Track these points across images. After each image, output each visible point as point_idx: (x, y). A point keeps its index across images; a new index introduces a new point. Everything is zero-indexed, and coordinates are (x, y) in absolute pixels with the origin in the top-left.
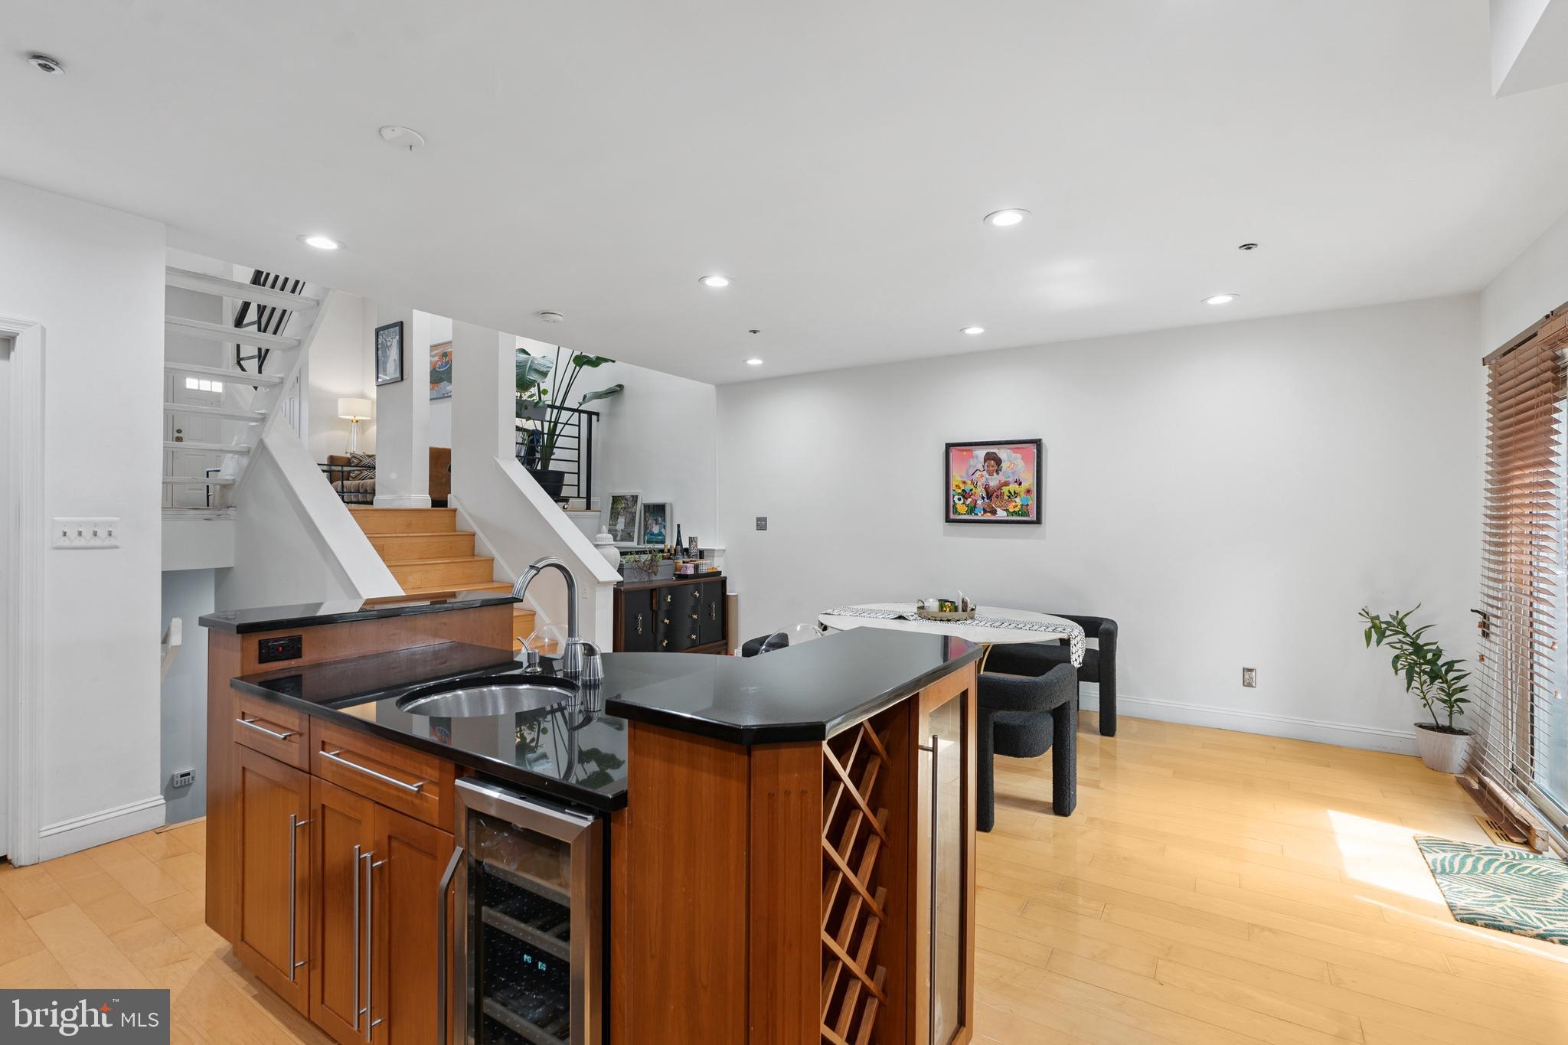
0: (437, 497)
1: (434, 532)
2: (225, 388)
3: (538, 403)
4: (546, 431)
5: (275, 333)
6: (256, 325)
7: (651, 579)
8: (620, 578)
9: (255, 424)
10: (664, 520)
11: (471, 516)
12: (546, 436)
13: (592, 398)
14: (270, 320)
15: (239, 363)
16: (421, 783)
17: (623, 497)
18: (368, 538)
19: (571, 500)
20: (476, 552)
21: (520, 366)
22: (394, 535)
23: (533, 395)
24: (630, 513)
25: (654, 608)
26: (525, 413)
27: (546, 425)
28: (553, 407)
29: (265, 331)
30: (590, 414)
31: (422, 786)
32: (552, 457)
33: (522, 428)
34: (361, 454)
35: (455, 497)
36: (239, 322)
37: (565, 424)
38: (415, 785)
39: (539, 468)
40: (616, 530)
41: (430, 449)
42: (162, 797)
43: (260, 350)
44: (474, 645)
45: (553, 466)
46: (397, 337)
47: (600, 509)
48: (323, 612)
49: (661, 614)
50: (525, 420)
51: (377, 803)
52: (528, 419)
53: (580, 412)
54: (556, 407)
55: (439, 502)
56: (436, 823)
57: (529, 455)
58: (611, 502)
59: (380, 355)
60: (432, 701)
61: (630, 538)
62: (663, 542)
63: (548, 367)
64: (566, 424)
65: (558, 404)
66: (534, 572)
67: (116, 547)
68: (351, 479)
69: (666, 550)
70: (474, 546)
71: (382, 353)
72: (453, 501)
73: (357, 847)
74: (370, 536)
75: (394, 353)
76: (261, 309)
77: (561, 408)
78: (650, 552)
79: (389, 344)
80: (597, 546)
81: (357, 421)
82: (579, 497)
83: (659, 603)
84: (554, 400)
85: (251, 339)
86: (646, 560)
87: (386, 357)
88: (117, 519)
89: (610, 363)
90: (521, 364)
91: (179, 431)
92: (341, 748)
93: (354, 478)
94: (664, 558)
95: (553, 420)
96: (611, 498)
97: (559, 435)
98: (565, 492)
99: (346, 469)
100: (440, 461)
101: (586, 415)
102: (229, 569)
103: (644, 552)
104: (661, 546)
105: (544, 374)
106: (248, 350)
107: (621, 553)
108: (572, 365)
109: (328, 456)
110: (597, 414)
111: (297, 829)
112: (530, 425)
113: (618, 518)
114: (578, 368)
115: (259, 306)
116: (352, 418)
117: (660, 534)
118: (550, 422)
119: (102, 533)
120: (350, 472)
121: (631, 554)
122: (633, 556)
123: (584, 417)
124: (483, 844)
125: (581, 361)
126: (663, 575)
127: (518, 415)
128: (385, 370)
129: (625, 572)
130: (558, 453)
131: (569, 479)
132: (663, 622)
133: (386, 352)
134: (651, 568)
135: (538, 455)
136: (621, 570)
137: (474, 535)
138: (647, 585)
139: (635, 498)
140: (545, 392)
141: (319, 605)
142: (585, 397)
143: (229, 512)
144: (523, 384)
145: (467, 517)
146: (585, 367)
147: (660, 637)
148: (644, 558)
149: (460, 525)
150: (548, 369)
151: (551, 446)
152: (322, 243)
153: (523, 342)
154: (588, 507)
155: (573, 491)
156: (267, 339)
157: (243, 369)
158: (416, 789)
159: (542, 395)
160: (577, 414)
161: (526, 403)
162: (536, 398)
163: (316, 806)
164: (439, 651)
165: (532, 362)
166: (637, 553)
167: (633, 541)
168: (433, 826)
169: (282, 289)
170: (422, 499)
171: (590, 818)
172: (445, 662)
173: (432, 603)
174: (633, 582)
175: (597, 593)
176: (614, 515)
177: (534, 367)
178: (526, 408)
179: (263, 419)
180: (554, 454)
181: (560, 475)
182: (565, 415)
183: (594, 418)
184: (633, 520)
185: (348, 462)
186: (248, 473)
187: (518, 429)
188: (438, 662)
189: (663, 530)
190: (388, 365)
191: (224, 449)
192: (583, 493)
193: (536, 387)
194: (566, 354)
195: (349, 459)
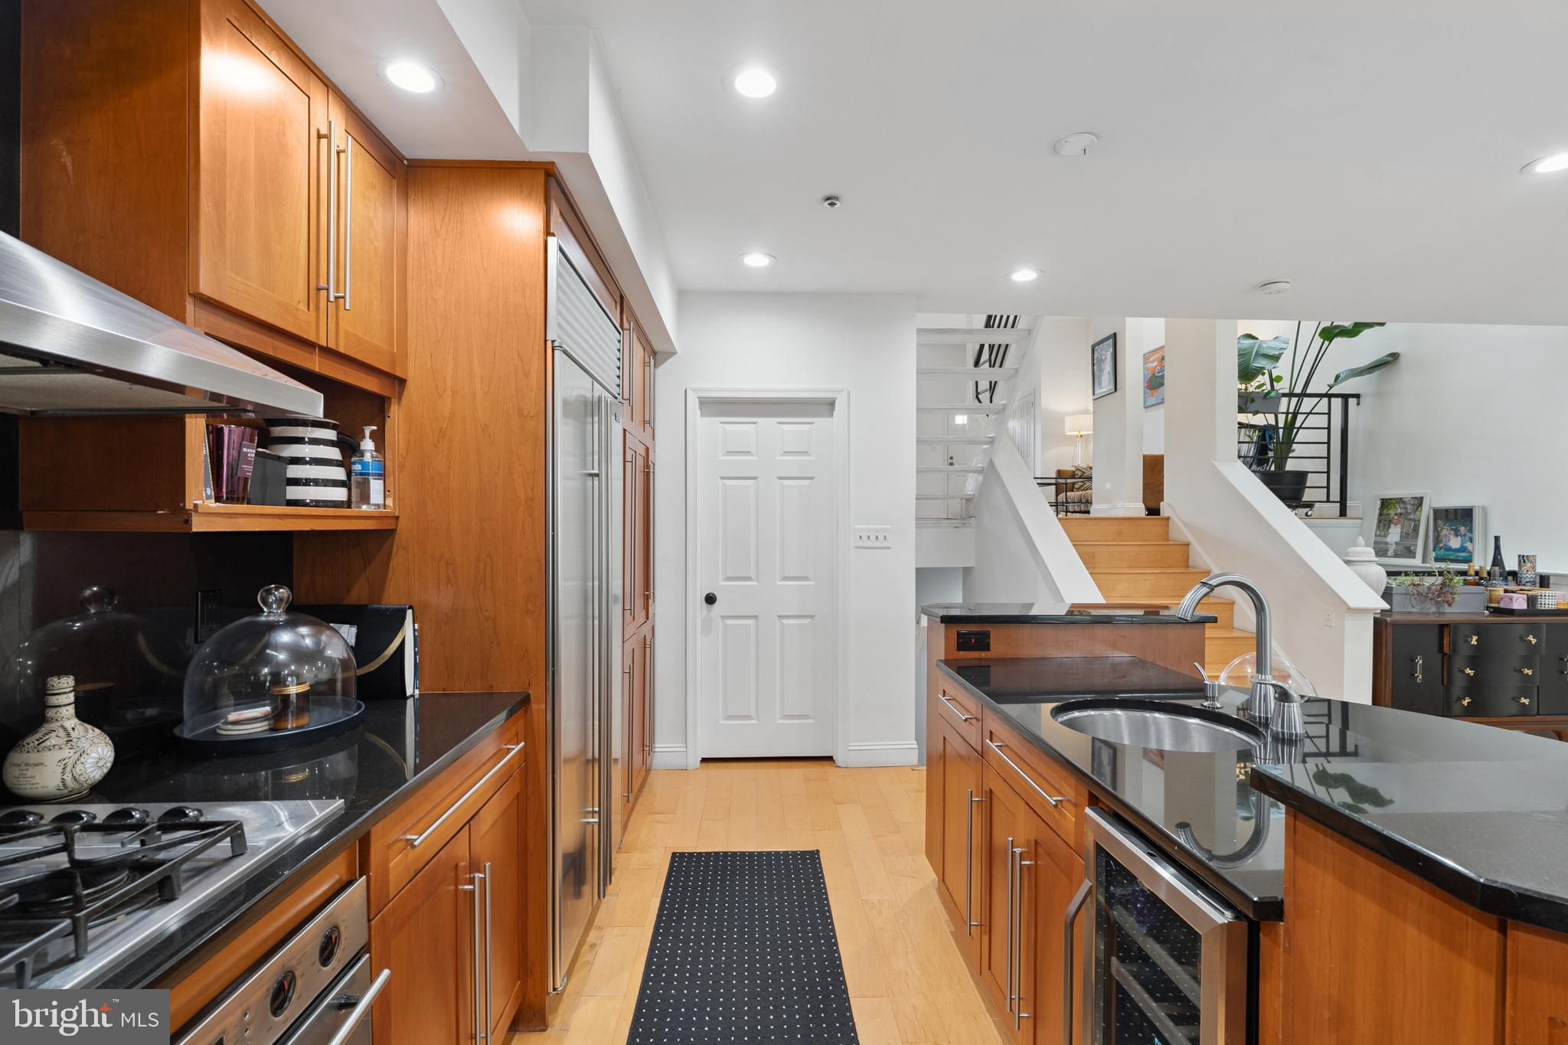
0: (1152, 504)
1: (1145, 541)
2: (969, 419)
3: (1269, 393)
4: (1281, 424)
5: (1001, 366)
6: (988, 363)
7: (1442, 610)
8: (1387, 607)
9: (986, 446)
10: (1471, 530)
11: (1186, 525)
12: (1281, 431)
13: (1347, 378)
14: (997, 355)
15: (977, 397)
16: (1060, 798)
17: (1400, 501)
18: (1074, 545)
19: (1317, 505)
20: (1190, 563)
21: (1244, 356)
22: (1104, 543)
23: (1263, 385)
24: (1414, 520)
25: (1446, 650)
26: (1252, 407)
27: (1282, 419)
28: (1290, 395)
29: (994, 367)
30: (1345, 397)
31: (1061, 801)
32: (1290, 455)
33: (1247, 425)
34: (1085, 466)
35: (1169, 505)
36: (977, 364)
37: (1308, 414)
38: (1054, 799)
39: (1273, 468)
40: (1387, 543)
41: (1144, 456)
42: (915, 742)
43: (991, 382)
44: (1156, 665)
45: (1291, 465)
46: (1111, 350)
47: (1361, 516)
48: (1034, 612)
49: (1459, 661)
50: (1251, 415)
51: (1027, 803)
52: (1255, 413)
53: (1329, 396)
54: (1296, 395)
55: (1153, 511)
56: (1072, 845)
57: (1259, 454)
58: (1378, 506)
59: (1095, 370)
60: (1087, 716)
61: (1410, 553)
62: (1468, 560)
63: (1281, 349)
64: (1310, 413)
65: (1298, 390)
66: (1205, 590)
67: (889, 548)
68: (1075, 490)
69: (1472, 572)
70: (1188, 556)
71: (1098, 367)
72: (1165, 509)
73: (1010, 839)
74: (1075, 543)
75: (1108, 366)
76: (991, 347)
77: (1303, 395)
78: (1441, 574)
79: (1103, 357)
80: (1347, 562)
81: (1081, 436)
82: (1328, 501)
83: (1454, 646)
84: (1292, 386)
85: (986, 374)
86: (1433, 584)
87: (1101, 370)
88: (889, 527)
89: (1377, 328)
90: (1245, 352)
91: (951, 458)
92: (1003, 742)
93: (1078, 489)
94: (1466, 583)
95: (1291, 410)
96: (1379, 503)
97: (1300, 428)
98: (1307, 497)
99: (1069, 481)
100: (1153, 467)
101: (1339, 400)
102: (971, 568)
103: (1430, 574)
104: (1463, 567)
105: (1276, 358)
106: (984, 385)
107: (1387, 572)
108: (1318, 341)
109: (1056, 470)
110: (1357, 396)
111: (973, 803)
112: (1259, 420)
113: (1389, 527)
114: (1327, 343)
115: (990, 345)
116: (1077, 433)
117: (1463, 549)
118: (1287, 413)
119: (881, 538)
120: (1074, 484)
121: (1407, 574)
122: (1408, 578)
123: (1337, 403)
124: (1112, 888)
125: (1330, 334)
126: (1466, 605)
127: (1241, 410)
128: (1100, 383)
129: (1396, 599)
130: (1298, 449)
131: (1311, 480)
132: (1463, 672)
133: (1101, 365)
134: (1443, 593)
135: (1271, 454)
136: (1387, 595)
137: (1188, 545)
138: (1433, 618)
139: (1419, 501)
140: (1279, 379)
141: (1031, 605)
142: (1337, 377)
143: (971, 521)
144: (1247, 373)
145: (1180, 524)
146: (1337, 341)
147: (1456, 691)
148: (1428, 581)
149: (1174, 535)
150: (1281, 352)
151: (1289, 441)
152: (1024, 275)
153: (1244, 326)
154: (1343, 513)
155: (1321, 494)
156: (996, 373)
157: (980, 402)
158: (1054, 803)
159: (1275, 383)
160: (1325, 400)
161: (1252, 396)
162: (1268, 387)
163: (987, 788)
164: (1118, 664)
165: (1260, 346)
166: (1417, 574)
167: (1414, 557)
168: (1070, 846)
169: (1005, 326)
170: (1138, 509)
171: (1229, 914)
172: (1124, 677)
173: (1146, 613)
174: (1410, 613)
175: (1346, 622)
176: (1384, 522)
177: (1263, 351)
178: (1253, 401)
179: (992, 441)
180: (1294, 451)
181: (1301, 477)
182: (1307, 404)
183: (1352, 402)
184: (1416, 530)
185: (1073, 475)
186: (983, 488)
187: (1241, 425)
188: (1117, 675)
189: (1468, 545)
190: (1103, 378)
191: (966, 469)
192: (1335, 494)
193: (1267, 376)
194: (1309, 328)
195: (1074, 472)
